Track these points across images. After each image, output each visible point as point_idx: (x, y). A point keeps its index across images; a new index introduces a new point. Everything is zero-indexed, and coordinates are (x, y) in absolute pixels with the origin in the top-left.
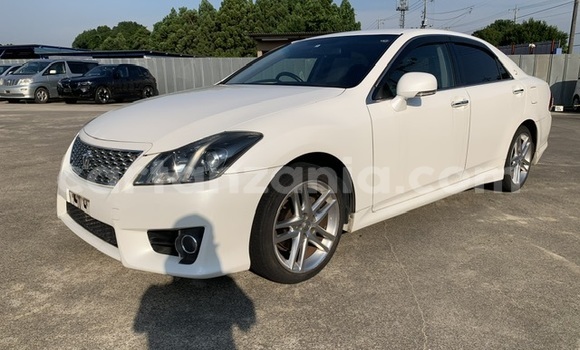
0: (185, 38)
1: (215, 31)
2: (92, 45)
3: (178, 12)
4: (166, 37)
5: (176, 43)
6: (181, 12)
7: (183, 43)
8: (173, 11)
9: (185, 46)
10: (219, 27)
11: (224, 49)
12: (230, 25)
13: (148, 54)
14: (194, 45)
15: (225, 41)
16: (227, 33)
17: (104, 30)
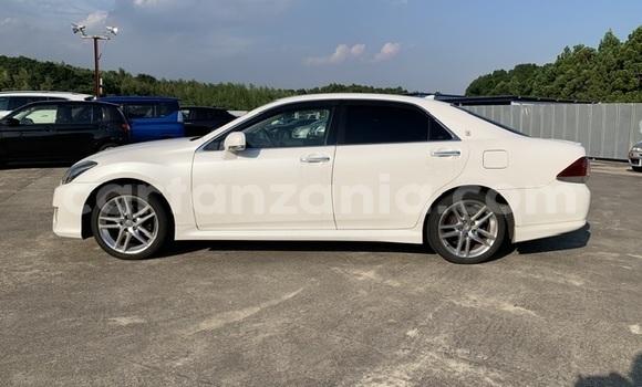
0: (574, 81)
1: (616, 69)
2: (485, 91)
3: (572, 50)
4: (553, 80)
5: (563, 86)
6: (576, 51)
7: (572, 86)
8: (567, 50)
9: (574, 90)
10: (621, 65)
11: (625, 91)
12: (636, 61)
13: (516, 99)
14: (585, 87)
15: (627, 82)
16: (630, 72)
17: (500, 75)
